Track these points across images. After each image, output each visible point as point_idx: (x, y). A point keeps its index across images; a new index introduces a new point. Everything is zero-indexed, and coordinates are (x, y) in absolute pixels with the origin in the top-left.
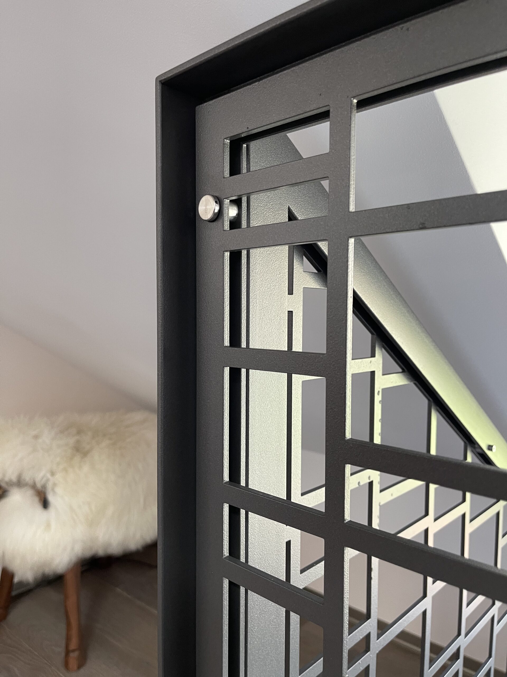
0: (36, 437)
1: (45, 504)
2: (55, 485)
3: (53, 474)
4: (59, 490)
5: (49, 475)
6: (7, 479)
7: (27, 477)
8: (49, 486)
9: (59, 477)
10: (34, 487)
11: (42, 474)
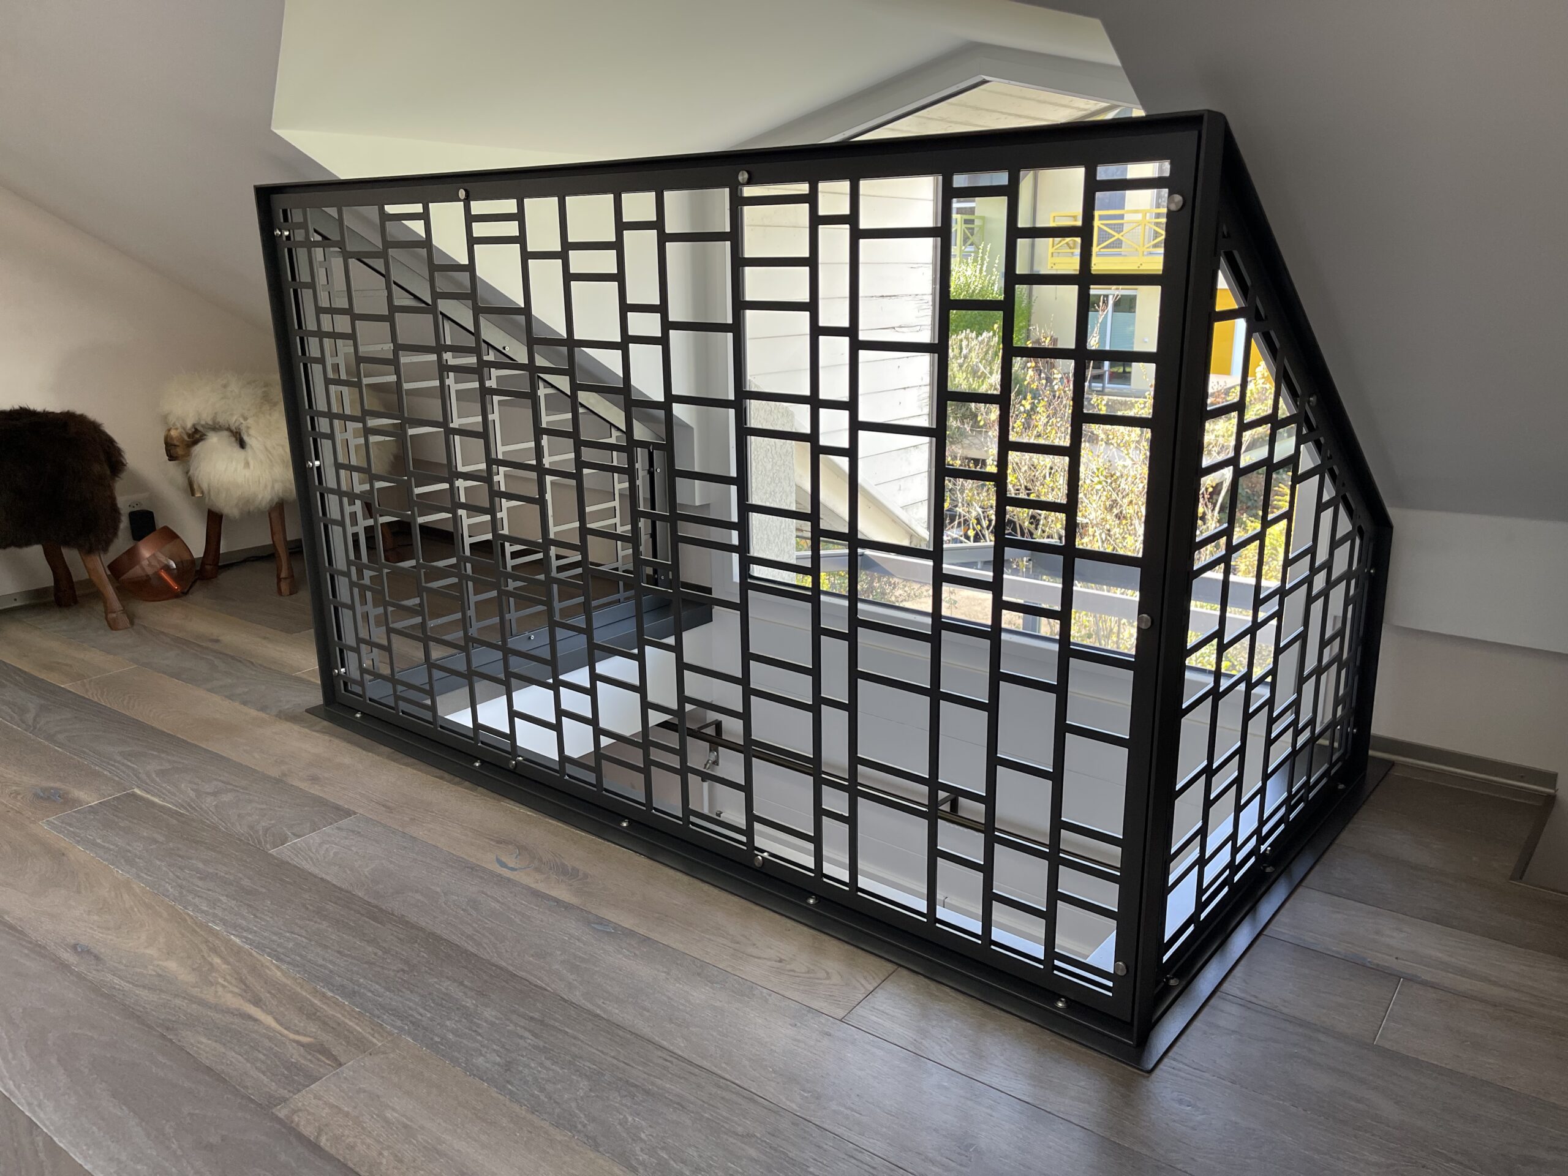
0: (225, 386)
1: (242, 444)
2: (248, 428)
3: (245, 419)
4: (252, 432)
5: (242, 421)
6: (203, 423)
7: (221, 419)
8: (243, 427)
9: (250, 421)
10: (229, 429)
11: (235, 418)
